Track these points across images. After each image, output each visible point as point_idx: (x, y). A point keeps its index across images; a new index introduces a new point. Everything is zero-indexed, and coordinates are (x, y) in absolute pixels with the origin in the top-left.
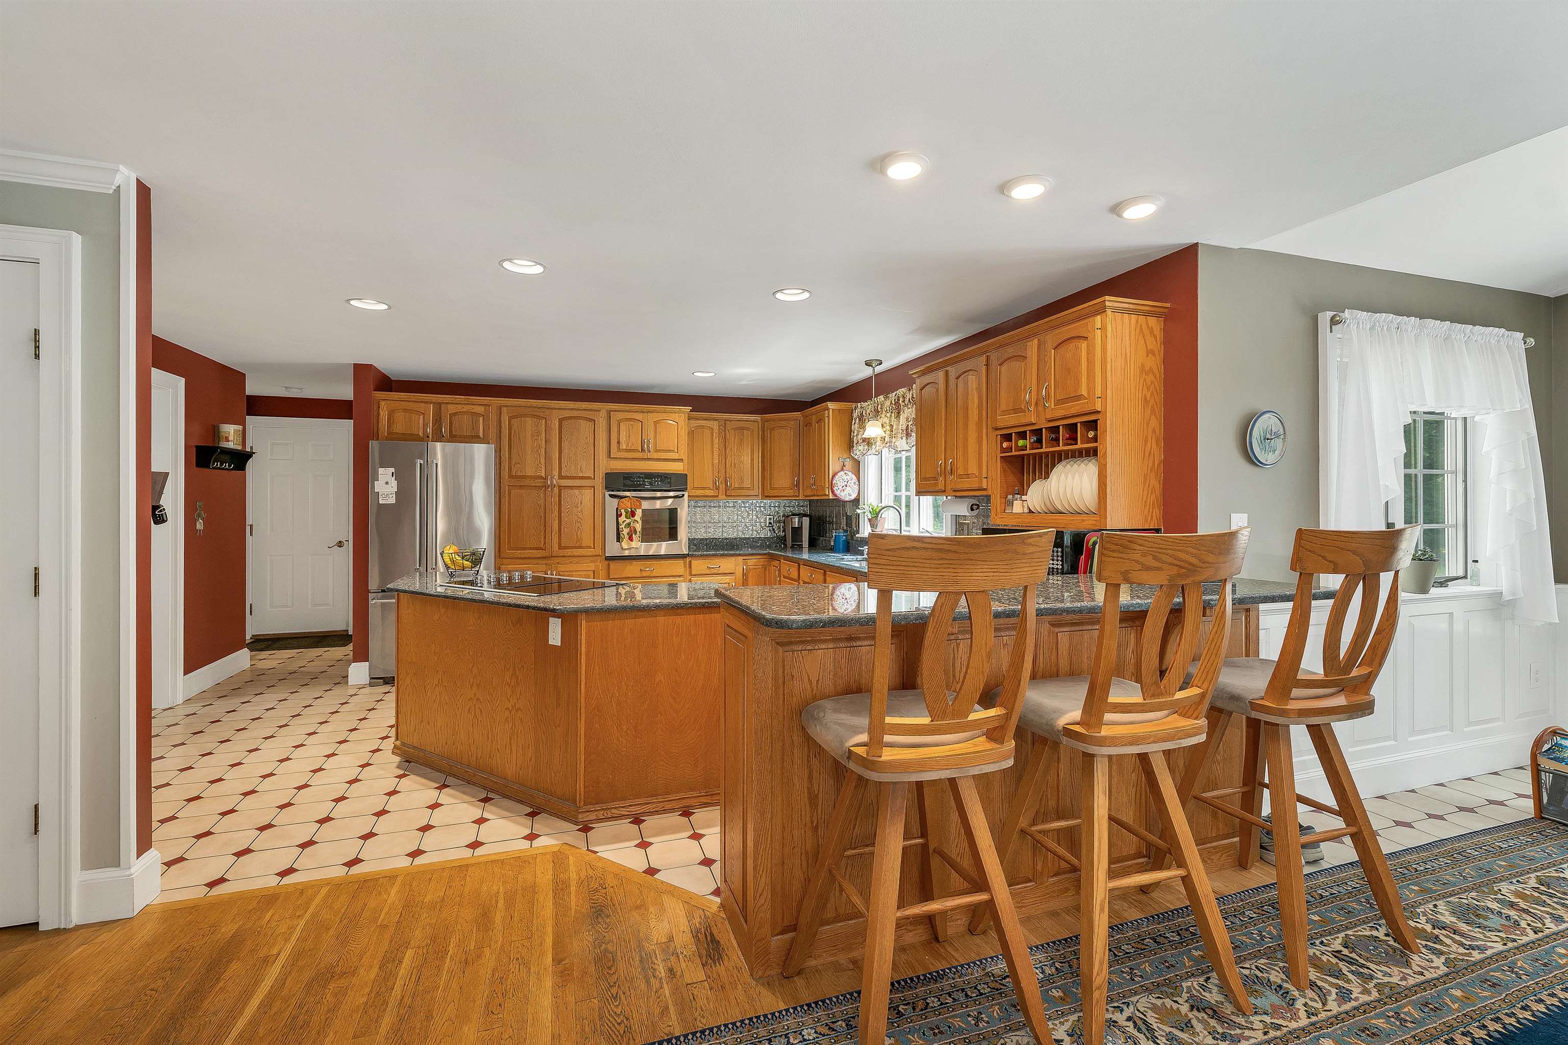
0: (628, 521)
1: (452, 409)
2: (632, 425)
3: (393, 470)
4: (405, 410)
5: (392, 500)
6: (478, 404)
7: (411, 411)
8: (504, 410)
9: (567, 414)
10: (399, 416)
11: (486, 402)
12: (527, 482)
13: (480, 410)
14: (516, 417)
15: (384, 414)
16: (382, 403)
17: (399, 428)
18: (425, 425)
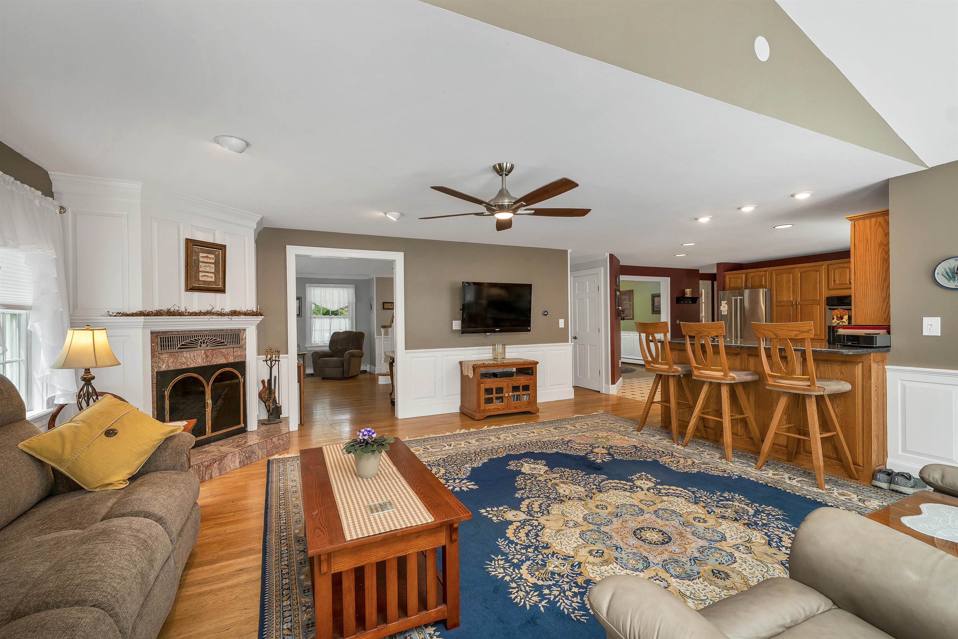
0: (838, 322)
1: (752, 275)
2: (843, 271)
3: (726, 302)
4: (735, 278)
5: (726, 313)
6: (761, 271)
7: (736, 278)
8: (774, 272)
9: (803, 270)
10: (732, 280)
11: (765, 270)
12: (783, 304)
13: (763, 273)
14: (778, 275)
15: (727, 280)
16: (727, 276)
17: (732, 285)
18: (742, 282)
